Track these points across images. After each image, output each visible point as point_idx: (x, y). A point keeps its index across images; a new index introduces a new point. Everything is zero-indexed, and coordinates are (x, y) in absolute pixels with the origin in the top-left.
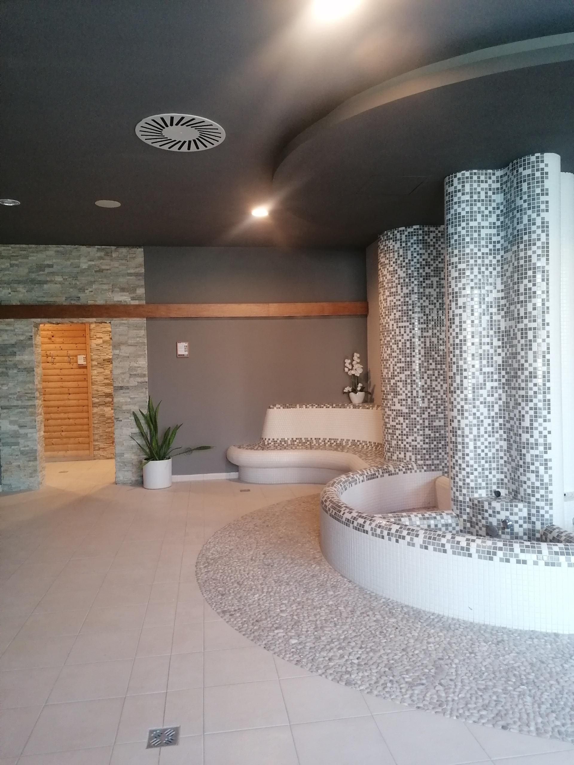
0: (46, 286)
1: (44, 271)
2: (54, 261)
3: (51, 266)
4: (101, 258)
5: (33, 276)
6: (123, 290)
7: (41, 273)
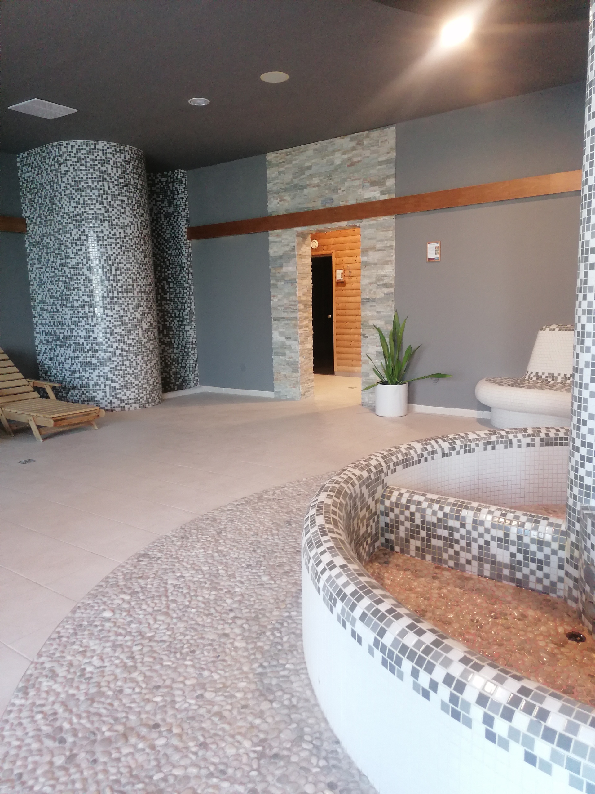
0: (306, 191)
1: (304, 174)
2: (313, 161)
3: (309, 168)
4: (354, 149)
5: (296, 181)
6: (373, 183)
7: (303, 176)
